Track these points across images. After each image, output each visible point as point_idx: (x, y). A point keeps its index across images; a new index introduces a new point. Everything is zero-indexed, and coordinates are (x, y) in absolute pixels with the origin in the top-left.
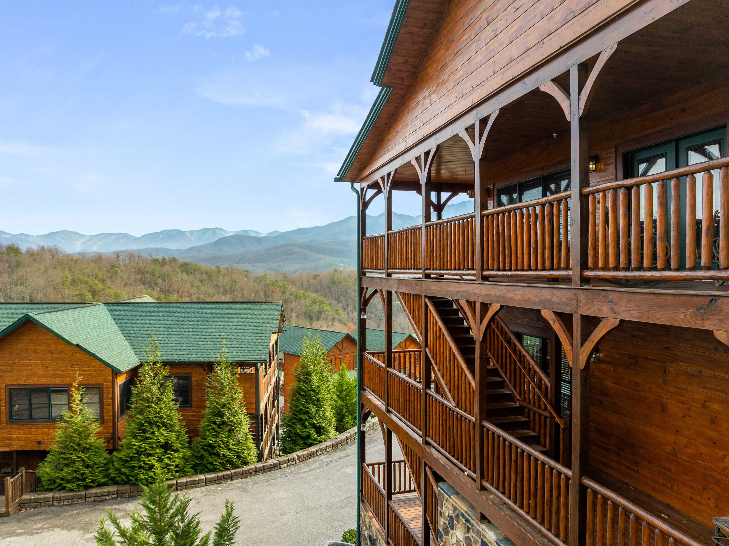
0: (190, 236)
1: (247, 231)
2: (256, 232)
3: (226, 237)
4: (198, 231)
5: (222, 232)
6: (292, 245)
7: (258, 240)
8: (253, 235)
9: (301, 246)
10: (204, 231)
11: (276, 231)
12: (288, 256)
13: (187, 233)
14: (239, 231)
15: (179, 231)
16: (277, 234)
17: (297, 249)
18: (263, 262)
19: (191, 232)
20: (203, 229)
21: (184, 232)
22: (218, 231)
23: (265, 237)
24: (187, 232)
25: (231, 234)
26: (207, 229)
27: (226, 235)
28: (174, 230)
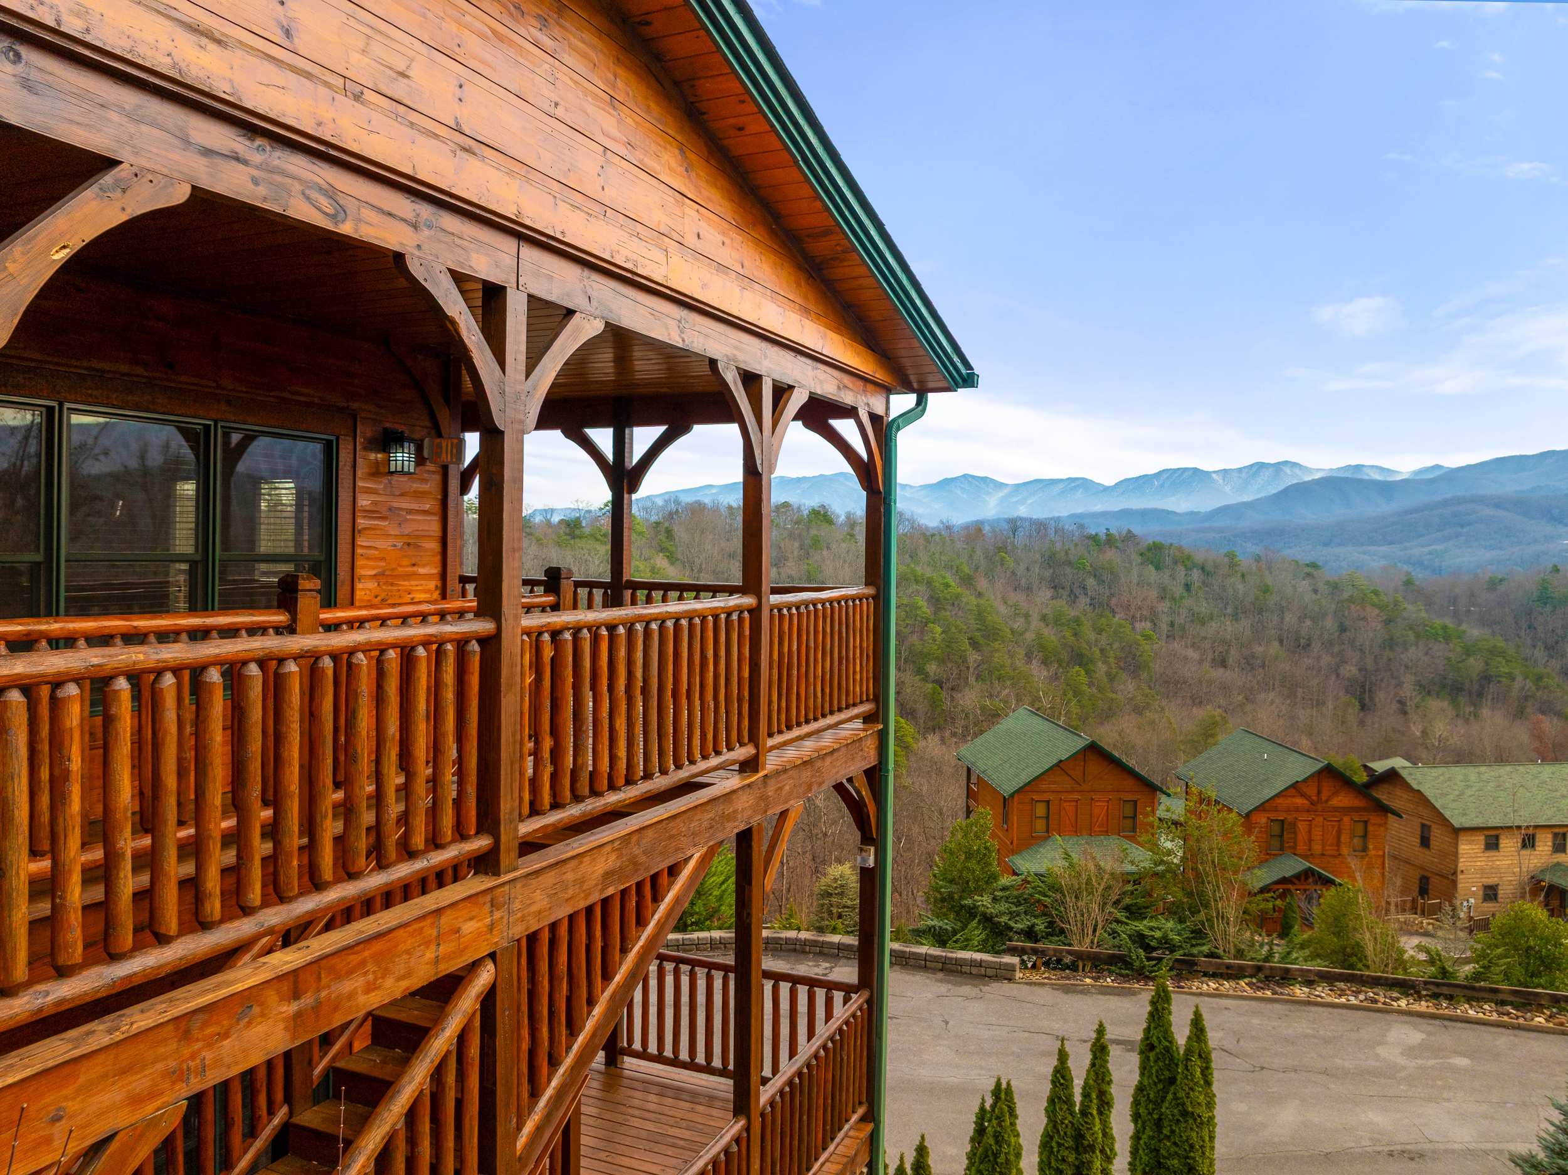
0: (1221, 481)
1: (1358, 468)
2: (1381, 469)
3: (1309, 482)
4: (1240, 470)
5: (1297, 471)
6: (1474, 500)
7: (1387, 488)
8: (1377, 476)
9: (1499, 503)
10: (1254, 469)
11: (1437, 467)
12: (1459, 529)
13: (1214, 476)
14: (1338, 469)
15: (1196, 471)
16: (1437, 473)
17: (1490, 512)
18: (1391, 543)
19: (1225, 472)
20: (1252, 466)
21: (1207, 474)
22: (1288, 470)
23: (1402, 481)
24: (1214, 472)
25: (1318, 476)
26: (1260, 466)
27: (1308, 478)
28: (1186, 469)
